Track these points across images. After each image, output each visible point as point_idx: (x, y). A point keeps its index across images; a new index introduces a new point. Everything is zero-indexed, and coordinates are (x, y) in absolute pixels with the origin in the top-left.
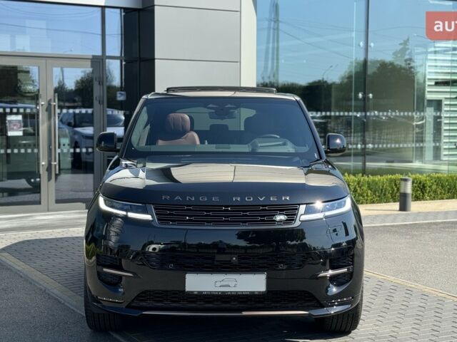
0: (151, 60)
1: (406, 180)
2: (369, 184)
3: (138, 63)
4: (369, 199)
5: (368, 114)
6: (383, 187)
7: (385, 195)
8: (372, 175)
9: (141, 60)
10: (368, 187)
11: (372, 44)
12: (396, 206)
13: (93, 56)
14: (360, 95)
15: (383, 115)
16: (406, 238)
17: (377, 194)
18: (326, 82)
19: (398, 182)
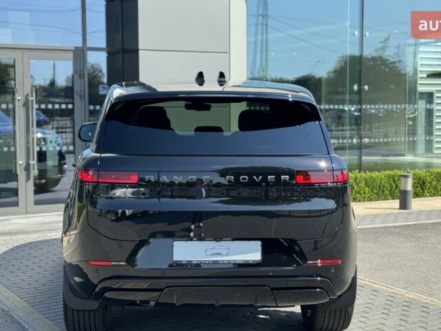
0: (136, 51)
1: (406, 177)
2: (366, 181)
3: (121, 55)
4: (366, 196)
5: (364, 106)
6: (381, 183)
7: (383, 192)
8: (369, 171)
9: (125, 51)
10: (366, 183)
11: (367, 34)
12: (396, 203)
13: (75, 47)
14: (356, 87)
15: (371, 109)
16: (411, 241)
17: (375, 191)
18: (313, 77)
19: (396, 178)
